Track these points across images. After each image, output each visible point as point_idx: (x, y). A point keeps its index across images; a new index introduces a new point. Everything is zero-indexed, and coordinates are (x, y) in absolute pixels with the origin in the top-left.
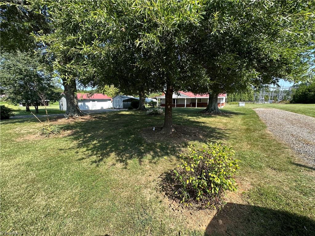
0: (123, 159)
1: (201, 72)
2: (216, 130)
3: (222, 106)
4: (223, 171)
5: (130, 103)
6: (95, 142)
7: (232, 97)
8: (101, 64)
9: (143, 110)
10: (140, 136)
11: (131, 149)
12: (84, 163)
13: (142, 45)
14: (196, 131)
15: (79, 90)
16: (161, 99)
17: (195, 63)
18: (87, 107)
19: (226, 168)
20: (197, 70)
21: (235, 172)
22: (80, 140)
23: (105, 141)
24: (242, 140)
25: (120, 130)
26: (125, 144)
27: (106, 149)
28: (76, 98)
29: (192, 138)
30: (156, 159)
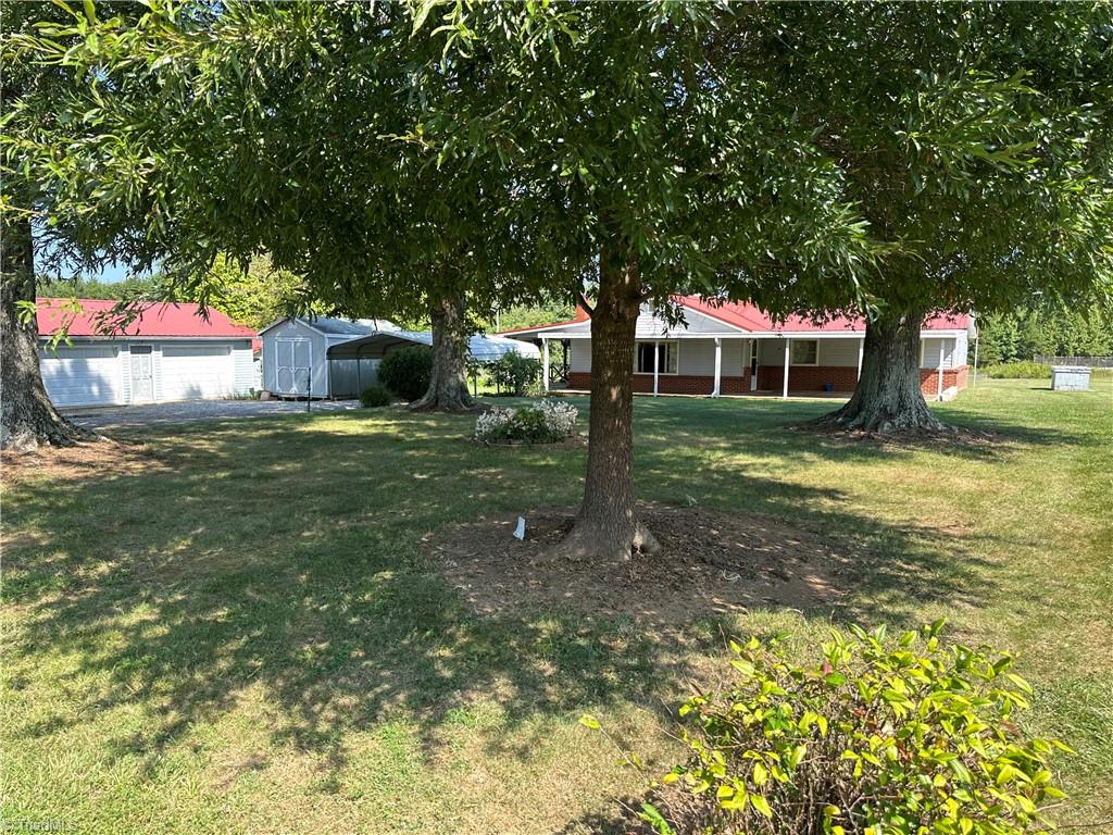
0: (314, 724)
1: (811, 186)
2: (913, 538)
3: (946, 387)
4: (954, 815)
5: (372, 364)
6: (142, 613)
7: (1008, 335)
8: (190, 126)
9: (453, 410)
10: (432, 577)
11: (370, 663)
12: (64, 751)
13: (449, 23)
14: (787, 546)
15: (48, 282)
16: (566, 343)
17: (777, 131)
18: (95, 389)
19: (977, 793)
20: (787, 174)
21: (1032, 817)
22: (44, 600)
23: (207, 608)
24: (1074, 606)
25: (306, 534)
26: (335, 627)
27: (212, 658)
28: (32, 331)
29: (762, 591)
30: (528, 728)
